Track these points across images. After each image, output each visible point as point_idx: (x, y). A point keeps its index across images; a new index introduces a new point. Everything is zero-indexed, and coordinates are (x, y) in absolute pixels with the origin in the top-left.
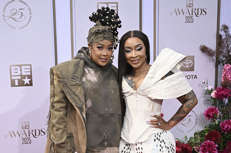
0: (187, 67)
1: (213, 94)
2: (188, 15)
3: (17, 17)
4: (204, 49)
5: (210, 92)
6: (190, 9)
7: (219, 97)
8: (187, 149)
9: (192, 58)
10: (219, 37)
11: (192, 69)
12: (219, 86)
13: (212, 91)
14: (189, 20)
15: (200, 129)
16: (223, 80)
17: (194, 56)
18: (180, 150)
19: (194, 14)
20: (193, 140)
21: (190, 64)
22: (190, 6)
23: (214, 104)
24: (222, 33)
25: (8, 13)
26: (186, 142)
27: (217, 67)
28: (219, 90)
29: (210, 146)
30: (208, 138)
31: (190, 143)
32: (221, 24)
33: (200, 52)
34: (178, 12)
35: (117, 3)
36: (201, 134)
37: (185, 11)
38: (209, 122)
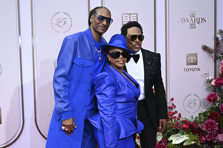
0: (192, 61)
1: (213, 83)
2: (191, 22)
3: (61, 24)
4: (205, 48)
5: (210, 81)
6: (193, 18)
7: (218, 85)
8: (194, 127)
9: (196, 55)
10: (216, 39)
11: (196, 63)
12: (218, 77)
13: (212, 80)
14: (193, 26)
15: (204, 110)
16: (220, 72)
17: (197, 54)
18: (188, 127)
19: (196, 22)
20: (198, 119)
21: (194, 60)
22: (193, 16)
23: (215, 91)
24: (219, 36)
25: (54, 22)
26: (192, 121)
27: (215, 62)
28: (217, 80)
29: (212, 124)
30: (210, 117)
31: (196, 122)
32: (218, 29)
33: (202, 50)
34: (184, 20)
35: (137, 14)
36: (204, 114)
37: (189, 19)
38: (210, 105)
